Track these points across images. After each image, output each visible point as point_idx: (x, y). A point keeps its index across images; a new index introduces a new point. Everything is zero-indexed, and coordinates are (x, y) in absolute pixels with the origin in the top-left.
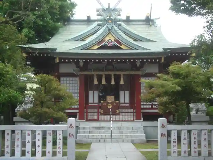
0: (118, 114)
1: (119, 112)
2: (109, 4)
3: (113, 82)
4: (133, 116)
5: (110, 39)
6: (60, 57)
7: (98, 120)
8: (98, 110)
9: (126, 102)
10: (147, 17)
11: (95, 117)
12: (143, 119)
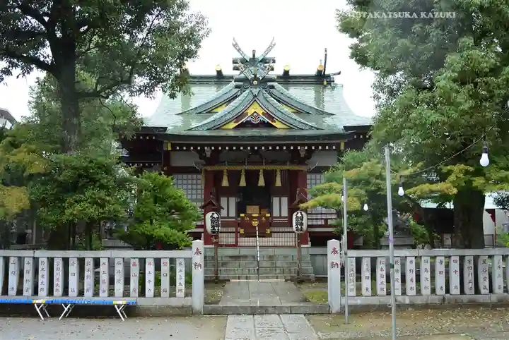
0: (270, 235)
1: (271, 232)
2: (254, 52)
3: (261, 182)
4: (294, 239)
5: (255, 112)
6: (173, 142)
7: (236, 245)
8: (236, 230)
9: (283, 215)
10: (319, 72)
11: (231, 240)
12: (310, 243)
